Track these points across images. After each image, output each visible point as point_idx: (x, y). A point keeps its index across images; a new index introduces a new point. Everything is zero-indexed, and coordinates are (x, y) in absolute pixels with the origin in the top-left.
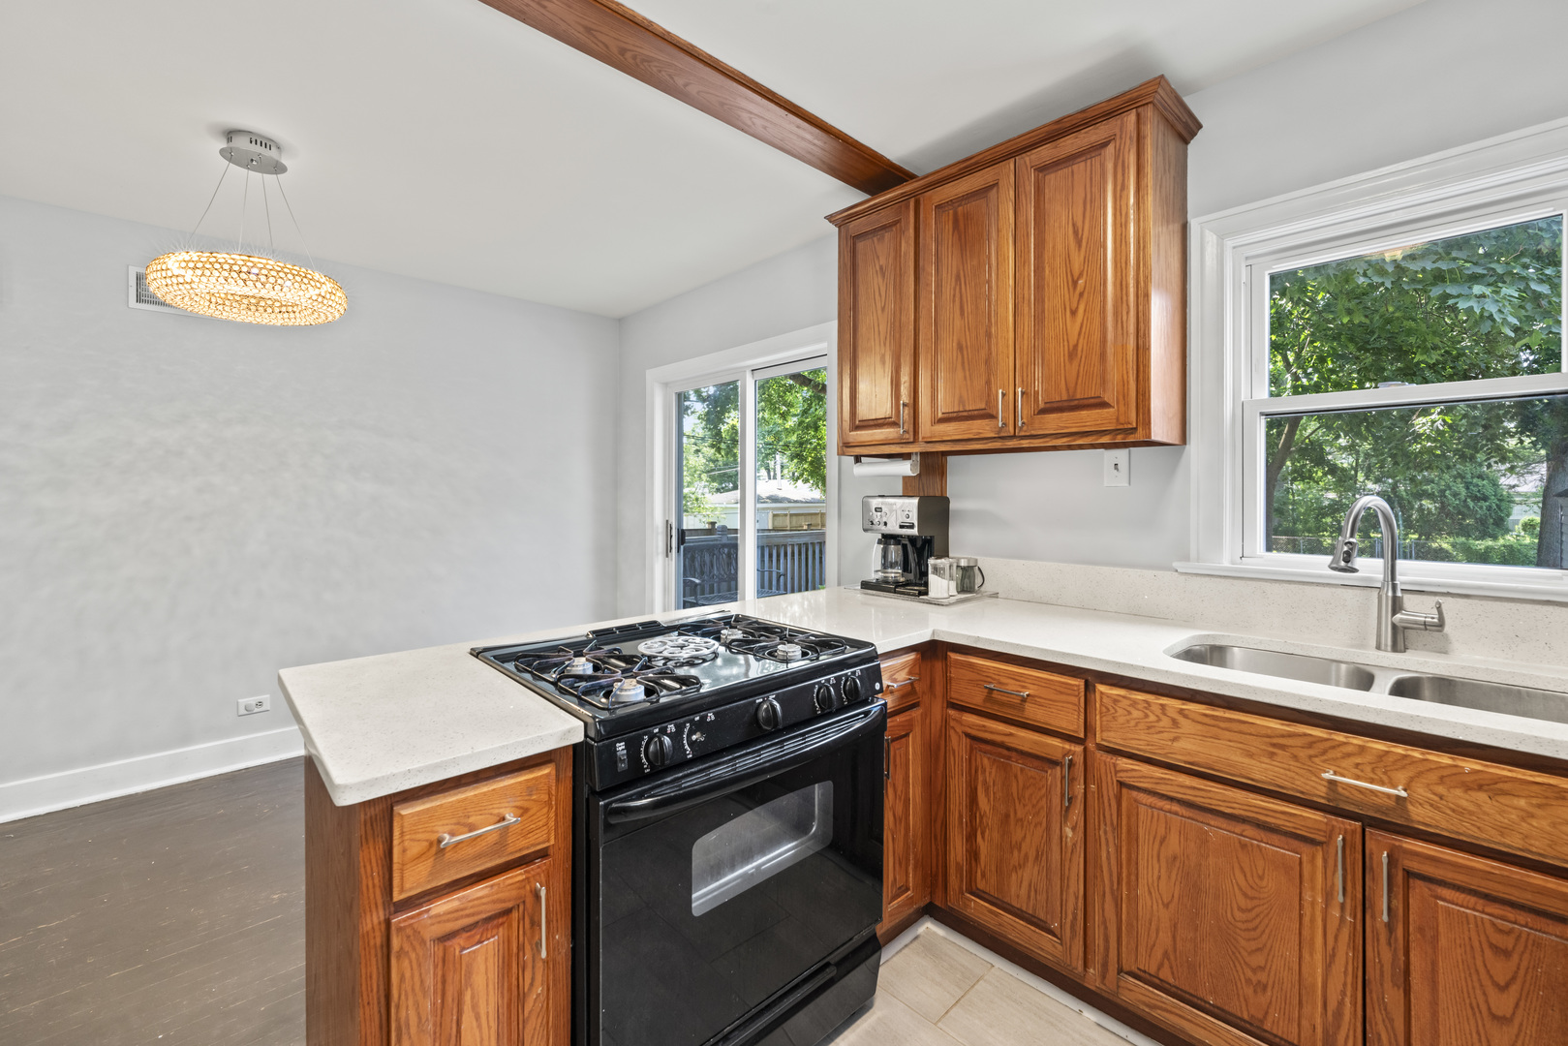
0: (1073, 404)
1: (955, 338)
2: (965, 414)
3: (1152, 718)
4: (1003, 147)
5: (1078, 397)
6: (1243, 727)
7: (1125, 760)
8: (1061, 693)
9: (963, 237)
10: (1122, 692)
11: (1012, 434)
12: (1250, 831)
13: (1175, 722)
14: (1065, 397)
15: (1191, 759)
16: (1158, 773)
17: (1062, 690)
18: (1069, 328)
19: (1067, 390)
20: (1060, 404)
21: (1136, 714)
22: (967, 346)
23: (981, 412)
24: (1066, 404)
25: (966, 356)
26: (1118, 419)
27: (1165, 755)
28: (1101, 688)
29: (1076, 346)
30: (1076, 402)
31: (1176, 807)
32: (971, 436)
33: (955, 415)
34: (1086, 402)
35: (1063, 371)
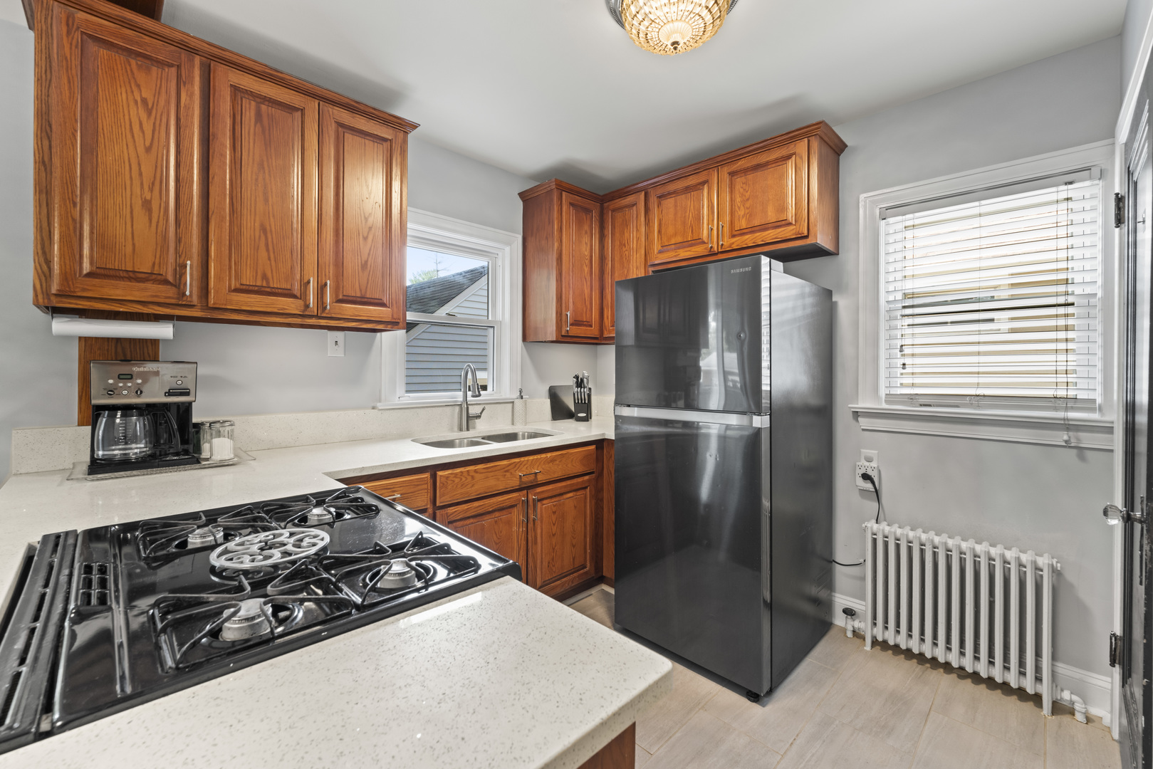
0: (363, 300)
1: (257, 219)
2: (268, 290)
3: (464, 479)
4: (311, 86)
5: (368, 296)
6: (496, 468)
7: (451, 508)
8: (418, 485)
9: (267, 132)
10: (450, 472)
11: (316, 314)
12: (497, 514)
13: (473, 477)
14: (359, 295)
15: (478, 493)
16: (465, 507)
17: (419, 483)
18: (361, 247)
19: (361, 291)
20: (355, 299)
21: (457, 480)
22: (271, 231)
23: (286, 292)
24: (359, 299)
25: (270, 240)
26: (392, 315)
27: (469, 496)
28: (440, 473)
29: (366, 262)
30: (366, 300)
31: (471, 520)
32: (276, 310)
33: (256, 288)
34: (372, 301)
35: (357, 276)
